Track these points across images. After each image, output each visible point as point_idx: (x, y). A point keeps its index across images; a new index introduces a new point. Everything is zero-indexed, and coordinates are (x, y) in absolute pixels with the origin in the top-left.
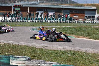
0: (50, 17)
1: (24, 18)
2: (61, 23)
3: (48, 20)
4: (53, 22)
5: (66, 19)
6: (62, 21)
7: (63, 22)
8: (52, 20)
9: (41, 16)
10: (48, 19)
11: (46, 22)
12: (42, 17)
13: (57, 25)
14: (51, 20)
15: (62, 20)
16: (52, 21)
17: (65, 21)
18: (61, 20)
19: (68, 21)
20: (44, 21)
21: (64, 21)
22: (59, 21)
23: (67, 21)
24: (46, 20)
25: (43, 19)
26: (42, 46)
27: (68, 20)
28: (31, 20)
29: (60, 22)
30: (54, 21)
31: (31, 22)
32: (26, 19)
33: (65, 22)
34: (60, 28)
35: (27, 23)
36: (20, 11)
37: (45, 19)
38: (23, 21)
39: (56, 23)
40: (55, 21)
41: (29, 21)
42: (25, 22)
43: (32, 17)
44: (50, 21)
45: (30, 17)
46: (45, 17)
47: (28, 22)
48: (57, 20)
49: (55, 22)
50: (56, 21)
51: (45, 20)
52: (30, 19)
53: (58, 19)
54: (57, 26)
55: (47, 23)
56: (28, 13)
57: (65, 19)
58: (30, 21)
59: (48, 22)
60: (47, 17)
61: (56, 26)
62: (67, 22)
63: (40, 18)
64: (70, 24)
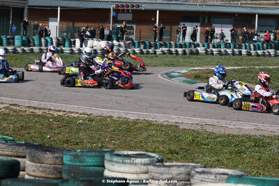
0: (218, 40)
1: (144, 43)
2: (250, 57)
3: (214, 50)
4: (229, 54)
5: (265, 45)
6: (253, 52)
7: (258, 55)
8: (226, 47)
9: (194, 36)
10: (214, 47)
11: (207, 53)
12: (196, 40)
13: (240, 63)
14: (222, 50)
15: (255, 49)
16: (226, 51)
17: (264, 52)
18: (250, 49)
19: (272, 51)
20: (201, 50)
21: (260, 52)
22: (244, 51)
23: (270, 50)
24: (209, 48)
25: (198, 45)
26: (197, 124)
27: (271, 48)
28: (165, 49)
29: (249, 54)
30: (229, 51)
31: (163, 53)
32: (150, 47)
33: (264, 55)
34: (248, 72)
35: (152, 57)
36: (133, 23)
37: (204, 46)
38: (141, 50)
39: (235, 57)
40: (233, 51)
41: (159, 51)
42: (148, 53)
43: (166, 40)
44: (220, 51)
45: (161, 39)
46: (204, 40)
47: (155, 53)
48: (240, 47)
49: (234, 54)
50: (236, 50)
51: (206, 50)
52: (161, 46)
53: (243, 45)
54: (239, 66)
55: (209, 58)
56: (156, 27)
57: (263, 45)
58: (163, 51)
59: (212, 54)
60: (211, 41)
61: (236, 64)
62: (270, 55)
63: (190, 43)
64: (277, 60)
